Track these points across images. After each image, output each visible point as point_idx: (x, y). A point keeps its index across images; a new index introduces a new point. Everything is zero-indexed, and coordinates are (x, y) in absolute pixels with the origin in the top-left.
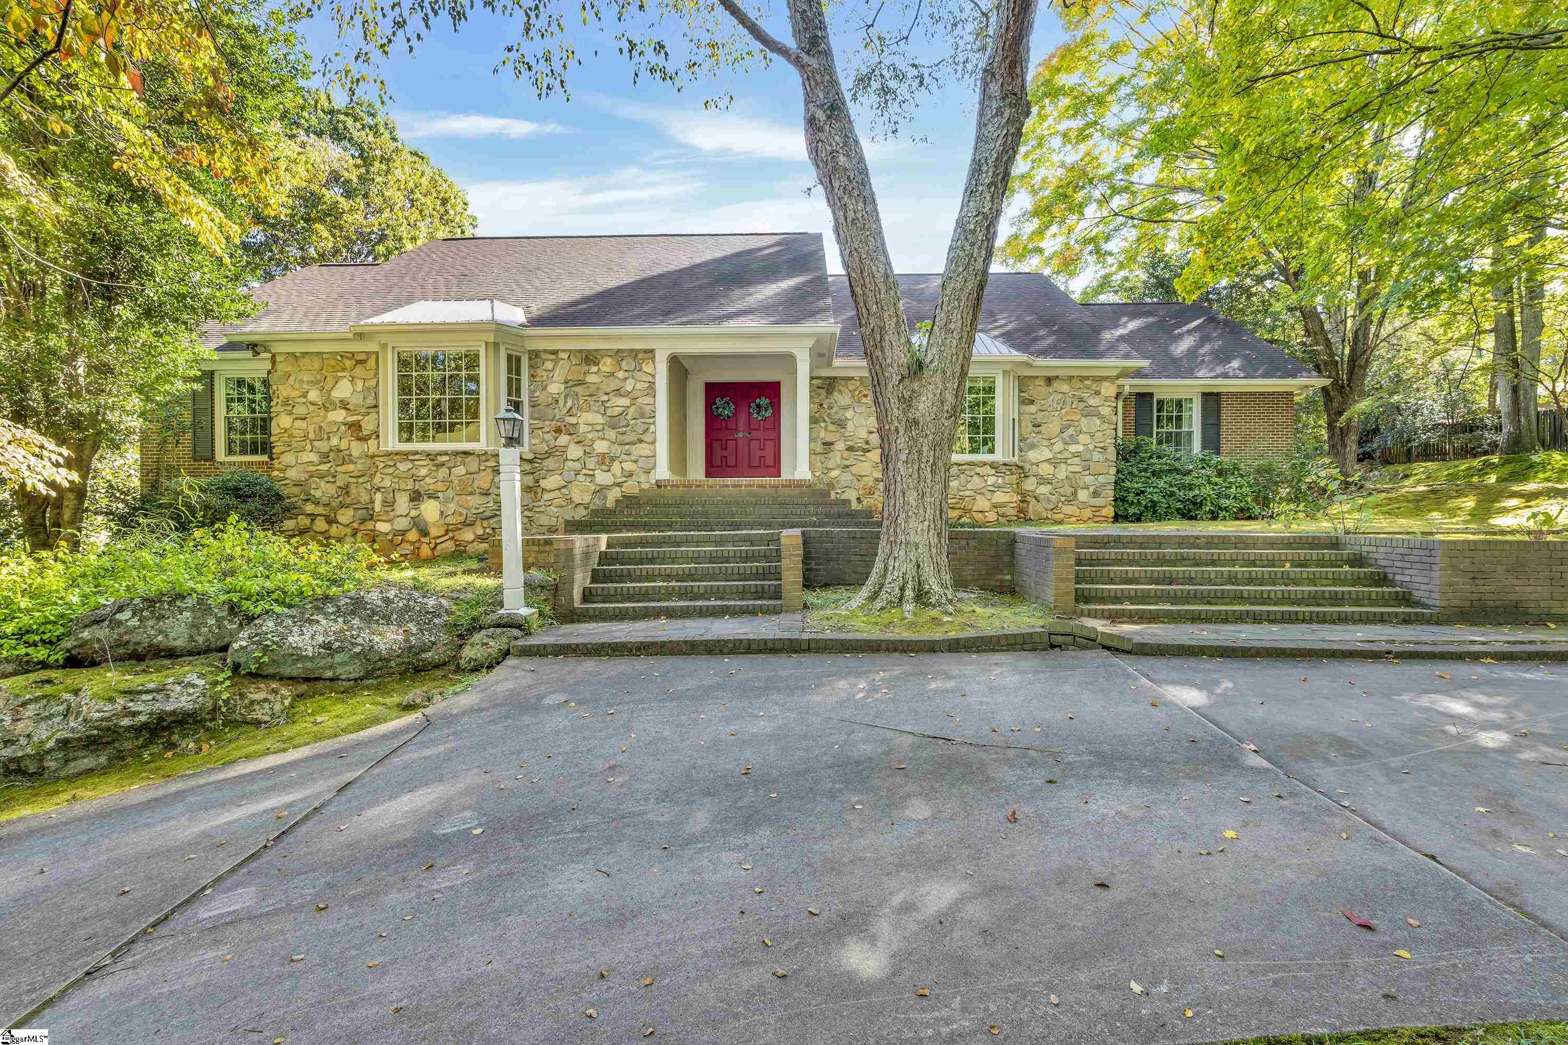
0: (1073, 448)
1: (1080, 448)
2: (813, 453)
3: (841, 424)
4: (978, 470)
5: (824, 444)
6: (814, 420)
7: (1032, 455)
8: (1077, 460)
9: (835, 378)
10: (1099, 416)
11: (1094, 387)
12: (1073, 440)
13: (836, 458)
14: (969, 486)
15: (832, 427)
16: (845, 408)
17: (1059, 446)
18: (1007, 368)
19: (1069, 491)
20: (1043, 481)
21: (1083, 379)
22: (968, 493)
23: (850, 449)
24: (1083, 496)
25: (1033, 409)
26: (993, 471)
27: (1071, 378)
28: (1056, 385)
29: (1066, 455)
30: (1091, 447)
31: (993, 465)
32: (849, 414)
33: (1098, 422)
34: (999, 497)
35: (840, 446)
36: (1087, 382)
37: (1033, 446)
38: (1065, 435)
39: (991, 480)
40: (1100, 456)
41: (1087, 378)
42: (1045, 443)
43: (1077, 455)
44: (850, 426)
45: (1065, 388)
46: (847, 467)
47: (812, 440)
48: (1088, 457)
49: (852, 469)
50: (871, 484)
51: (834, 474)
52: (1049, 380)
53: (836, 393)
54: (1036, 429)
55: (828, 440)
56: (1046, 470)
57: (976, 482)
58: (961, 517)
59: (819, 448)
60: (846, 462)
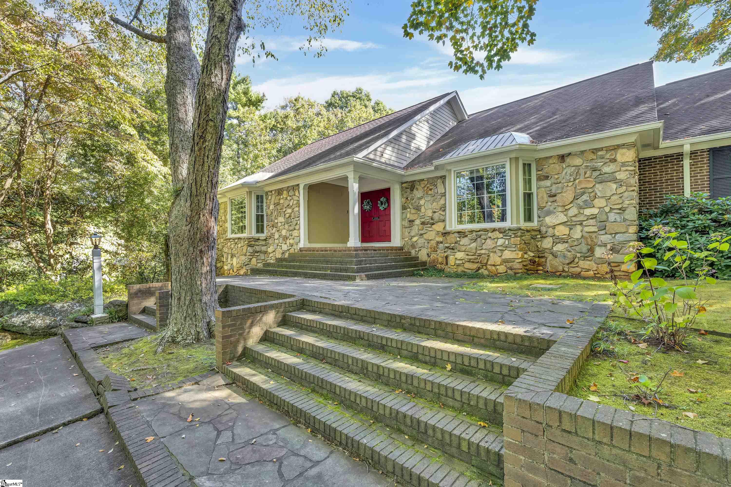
0: (588, 212)
1: (595, 211)
2: (403, 227)
3: (418, 208)
4: (490, 234)
5: (410, 221)
6: (404, 208)
7: (549, 220)
8: (592, 222)
9: (415, 181)
10: (614, 180)
11: (608, 156)
12: (589, 204)
13: (415, 230)
14: (484, 247)
15: (413, 211)
16: (420, 199)
17: (573, 211)
18: (513, 155)
19: (584, 248)
20: (557, 240)
21: (594, 151)
22: (483, 252)
23: (423, 223)
24: (599, 252)
25: (548, 183)
26: (501, 235)
27: (583, 152)
28: (568, 160)
29: (581, 218)
30: (607, 209)
31: (502, 231)
32: (422, 202)
33: (614, 186)
34: (507, 254)
35: (418, 222)
36: (600, 153)
37: (549, 213)
38: (579, 201)
39: (500, 242)
40: (617, 217)
41: (601, 149)
42: (560, 209)
43: (593, 217)
44: (423, 210)
45: (578, 161)
46: (422, 235)
47: (403, 219)
48: (604, 218)
49: (424, 236)
50: (435, 245)
51: (415, 239)
52: (562, 158)
53: (415, 190)
54: (552, 199)
55: (411, 219)
56: (562, 231)
57: (489, 243)
58: (479, 269)
59: (406, 223)
60: (422, 232)
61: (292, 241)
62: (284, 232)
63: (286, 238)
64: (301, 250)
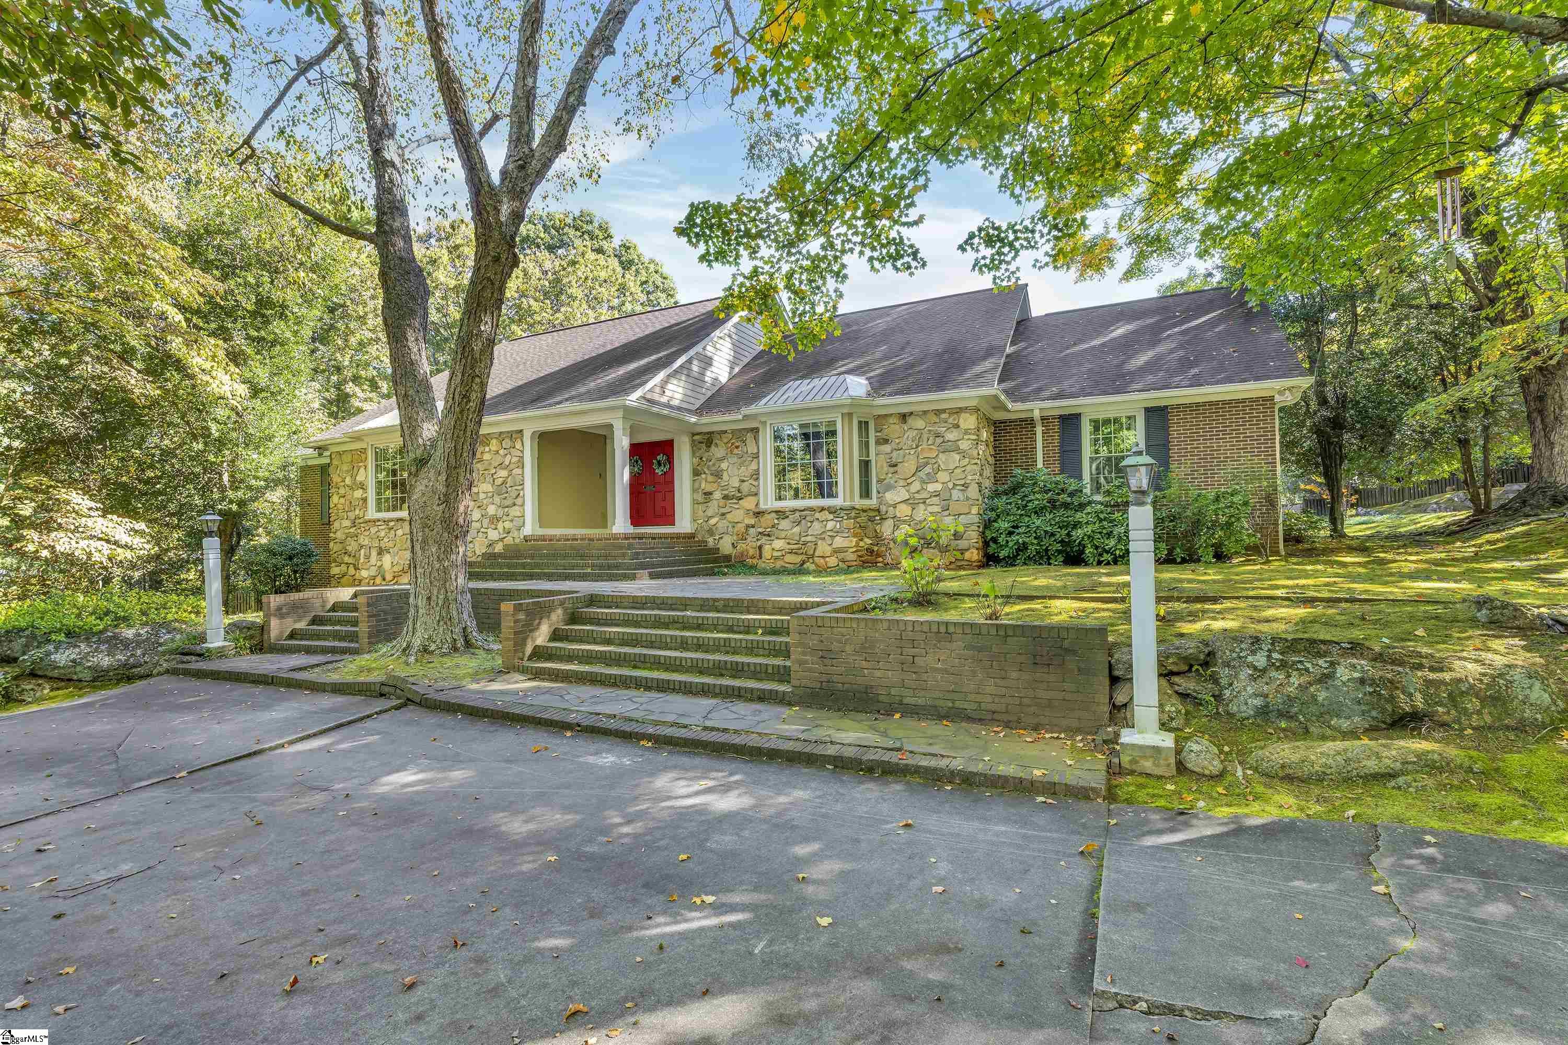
0: (931, 487)
1: (938, 487)
2: (695, 502)
3: (718, 475)
4: (817, 515)
5: (705, 494)
6: (696, 473)
7: (890, 497)
8: (935, 500)
9: (713, 433)
10: (957, 450)
11: (951, 420)
12: (932, 478)
13: (713, 508)
14: (810, 532)
15: (710, 478)
16: (721, 460)
17: (916, 486)
18: (845, 411)
20: (899, 523)
21: (938, 412)
22: (809, 538)
23: (726, 497)
25: (887, 448)
26: (831, 517)
27: (925, 412)
28: (911, 421)
29: (924, 495)
30: (950, 485)
31: (832, 511)
32: (724, 465)
33: (957, 457)
34: (839, 542)
35: (717, 495)
36: (943, 416)
37: (889, 488)
38: (921, 474)
39: (830, 525)
40: (960, 495)
41: (944, 411)
42: (902, 483)
43: (937, 494)
44: (725, 476)
45: (920, 423)
46: (723, 514)
47: (694, 490)
48: (947, 496)
49: (728, 516)
50: (743, 530)
51: (713, 521)
52: (904, 417)
53: (713, 447)
54: (892, 470)
55: (707, 490)
56: (904, 511)
57: (817, 528)
58: (804, 562)
59: (700, 497)
60: (724, 510)
61: (508, 525)
62: (492, 510)
63: (495, 520)
64: (526, 539)
